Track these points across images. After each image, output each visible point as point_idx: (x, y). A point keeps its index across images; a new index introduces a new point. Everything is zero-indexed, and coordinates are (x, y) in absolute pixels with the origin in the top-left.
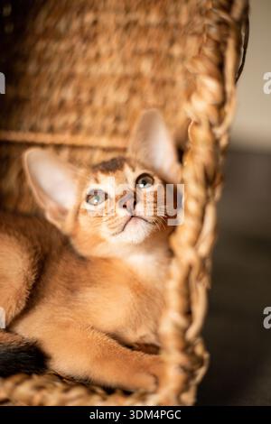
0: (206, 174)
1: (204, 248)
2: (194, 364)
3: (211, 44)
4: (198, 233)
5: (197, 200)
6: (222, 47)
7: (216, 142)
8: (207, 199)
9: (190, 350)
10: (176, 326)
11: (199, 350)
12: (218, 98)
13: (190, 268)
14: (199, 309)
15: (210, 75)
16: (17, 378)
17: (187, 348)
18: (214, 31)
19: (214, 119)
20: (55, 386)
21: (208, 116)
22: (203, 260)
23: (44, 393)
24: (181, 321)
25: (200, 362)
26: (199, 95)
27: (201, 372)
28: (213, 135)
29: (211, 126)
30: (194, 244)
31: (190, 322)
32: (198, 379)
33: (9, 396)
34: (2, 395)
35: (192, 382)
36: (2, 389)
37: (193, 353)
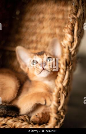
0: (66, 62)
1: (65, 84)
2: (60, 118)
3: (70, 24)
4: (63, 79)
5: (63, 69)
6: (74, 25)
7: (70, 53)
8: (66, 69)
9: (59, 113)
10: (55, 106)
11: (62, 114)
12: (71, 40)
13: (60, 89)
14: (62, 102)
15: (69, 33)
16: (8, 118)
17: (58, 112)
18: (71, 20)
19: (70, 47)
20: (19, 121)
21: (68, 45)
22: (64, 87)
23: (16, 123)
24: (56, 105)
25: (62, 117)
26: (66, 39)
27: (62, 120)
28: (69, 51)
29: (69, 48)
30: (62, 82)
31: (59, 105)
32: (61, 122)
33: (6, 123)
34: (4, 122)
35: (59, 123)
36: (4, 121)
37: (60, 114)
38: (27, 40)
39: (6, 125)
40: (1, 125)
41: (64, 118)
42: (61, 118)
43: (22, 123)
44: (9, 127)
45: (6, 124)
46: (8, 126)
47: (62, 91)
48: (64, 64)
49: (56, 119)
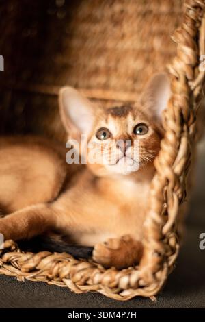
0: (181, 115)
1: (178, 168)
2: (167, 251)
3: (189, 22)
4: (174, 157)
5: (174, 133)
6: (198, 25)
7: (190, 93)
8: (182, 131)
9: (165, 241)
10: (155, 222)
11: (172, 242)
12: (193, 62)
13: (168, 181)
14: (173, 213)
15: (187, 44)
16: (43, 254)
17: (162, 238)
18: (191, 13)
19: (189, 77)
20: (69, 261)
21: (185, 72)
22: (177, 177)
23: (61, 265)
24: (159, 219)
25: (173, 250)
26: (179, 58)
27: (173, 258)
28: (189, 87)
29: (187, 80)
30: (171, 164)
31: (166, 220)
32: (171, 263)
33: (37, 266)
34: (31, 264)
35: (165, 265)
36: (31, 260)
37: (168, 243)
38: (85, 66)
39: (38, 272)
40: (26, 272)
41: (177, 252)
42: (169, 253)
43: (76, 264)
44: (44, 276)
45: (37, 268)
46: (43, 274)
47: (171, 185)
48: (175, 120)
49: (159, 254)
